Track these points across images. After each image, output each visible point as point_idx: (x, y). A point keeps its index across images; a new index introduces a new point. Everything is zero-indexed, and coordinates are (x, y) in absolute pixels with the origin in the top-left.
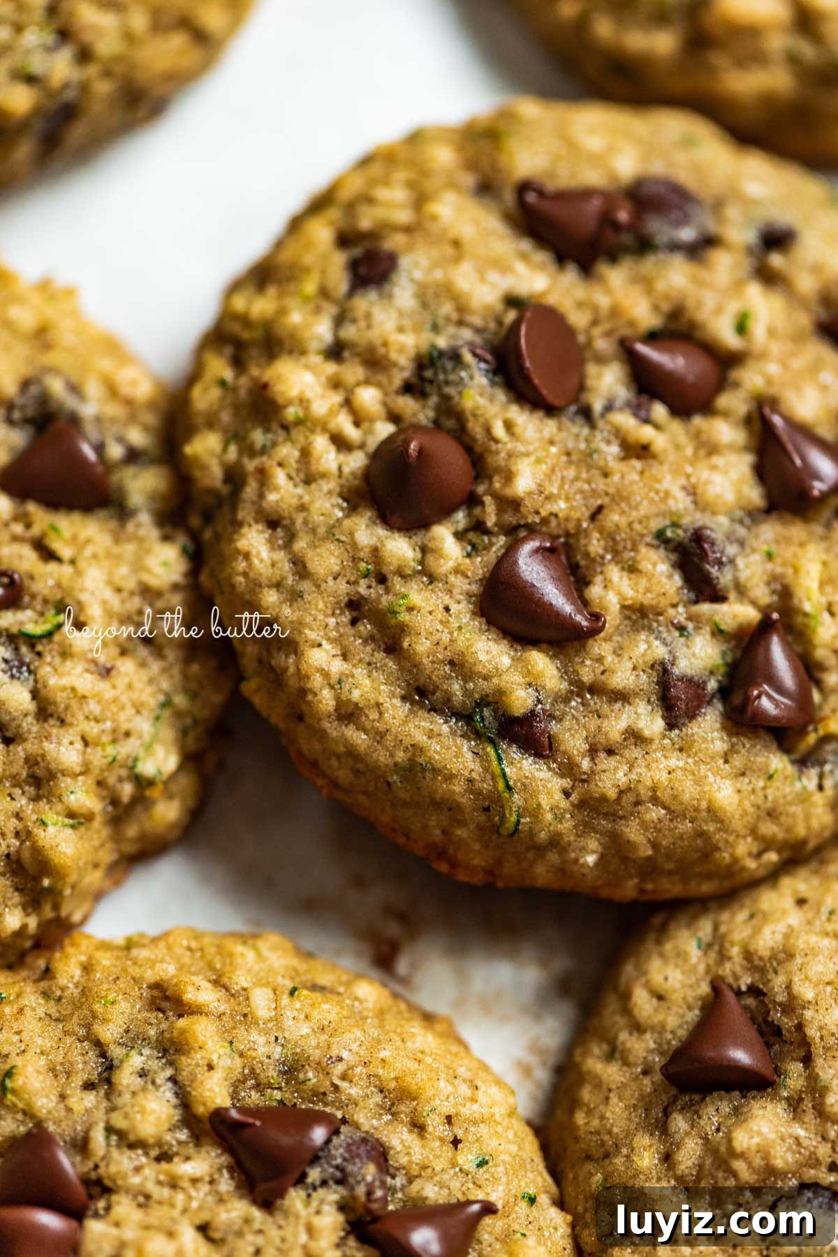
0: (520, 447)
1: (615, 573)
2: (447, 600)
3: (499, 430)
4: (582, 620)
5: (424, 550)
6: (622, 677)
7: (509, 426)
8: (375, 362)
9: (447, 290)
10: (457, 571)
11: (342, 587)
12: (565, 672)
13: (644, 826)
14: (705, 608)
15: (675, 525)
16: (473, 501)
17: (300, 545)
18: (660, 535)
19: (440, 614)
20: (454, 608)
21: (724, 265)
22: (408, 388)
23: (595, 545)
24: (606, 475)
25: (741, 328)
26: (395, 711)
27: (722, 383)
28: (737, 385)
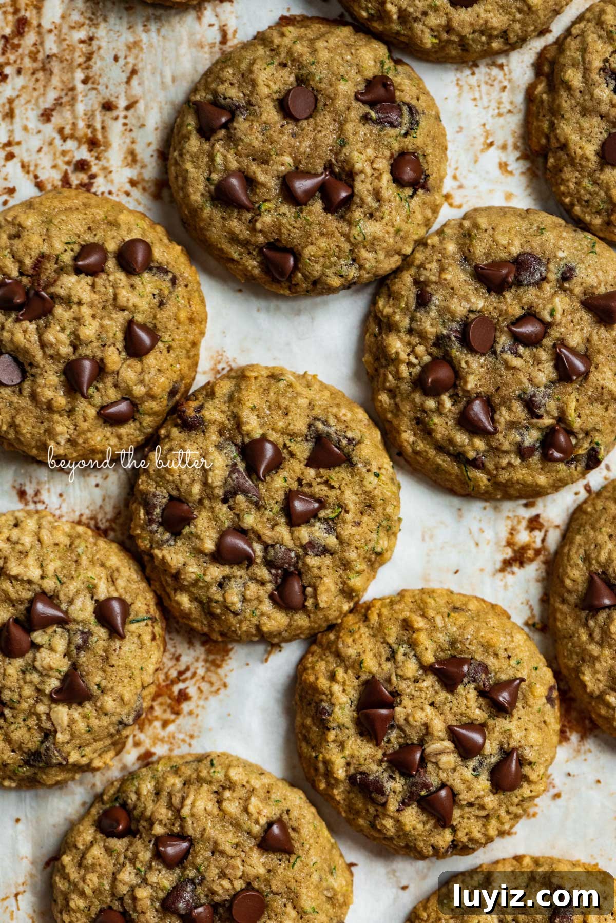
0: (471, 371)
1: (504, 411)
2: (447, 420)
3: (463, 365)
4: (490, 428)
5: (439, 403)
6: (506, 446)
7: (467, 363)
8: (422, 336)
9: (448, 309)
10: (450, 411)
11: (412, 414)
12: (487, 444)
13: (515, 489)
14: (535, 421)
15: (525, 393)
16: (455, 386)
17: (398, 400)
18: (519, 396)
19: (444, 425)
20: (449, 423)
21: (548, 288)
22: (435, 345)
23: (497, 401)
24: (501, 376)
25: (552, 314)
26: (432, 453)
27: (545, 334)
28: (550, 336)
